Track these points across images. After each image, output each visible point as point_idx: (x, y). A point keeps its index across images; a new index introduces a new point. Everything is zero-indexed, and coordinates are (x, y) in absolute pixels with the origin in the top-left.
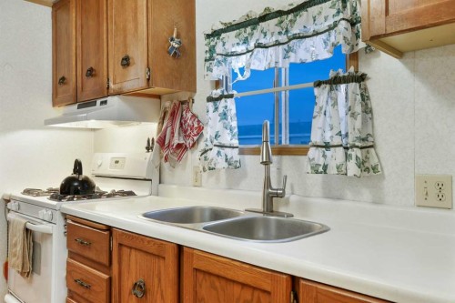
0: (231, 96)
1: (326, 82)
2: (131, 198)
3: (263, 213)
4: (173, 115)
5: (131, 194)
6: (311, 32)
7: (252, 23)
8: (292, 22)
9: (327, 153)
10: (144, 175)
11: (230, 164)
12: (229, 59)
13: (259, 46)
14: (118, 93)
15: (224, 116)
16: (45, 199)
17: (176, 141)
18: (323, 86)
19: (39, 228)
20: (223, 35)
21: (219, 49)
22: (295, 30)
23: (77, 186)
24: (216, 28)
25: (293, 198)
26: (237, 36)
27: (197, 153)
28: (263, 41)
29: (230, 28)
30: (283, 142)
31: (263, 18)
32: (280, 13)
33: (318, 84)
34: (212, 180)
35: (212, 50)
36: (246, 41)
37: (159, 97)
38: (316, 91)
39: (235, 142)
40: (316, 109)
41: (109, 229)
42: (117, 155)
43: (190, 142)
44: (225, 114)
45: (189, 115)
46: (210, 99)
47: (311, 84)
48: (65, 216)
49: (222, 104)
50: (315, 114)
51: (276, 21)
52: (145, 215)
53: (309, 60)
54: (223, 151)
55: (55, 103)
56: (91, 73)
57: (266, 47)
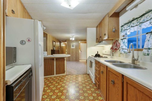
0: (126, 38)
1: (150, 33)
2: (106, 58)
3: (132, 64)
4: (115, 43)
5: (107, 57)
6: (146, 21)
7: (130, 22)
8: (140, 19)
9: (149, 50)
10: (109, 54)
11: (125, 53)
12: (125, 31)
13: (132, 27)
14: (104, 40)
15: (124, 43)
16: (93, 57)
17: (115, 48)
18: (148, 34)
19: (92, 61)
20: (124, 26)
21: (123, 29)
22: (141, 21)
23: (98, 55)
24: (122, 25)
25: (141, 61)
26: (127, 26)
27: (118, 51)
28: (133, 25)
29: (125, 24)
30: (140, 48)
31: (133, 20)
32: (137, 18)
33: (147, 33)
34: (123, 56)
35: (122, 30)
36: (129, 26)
37: (113, 40)
38: (147, 35)
39: (127, 48)
40: (146, 40)
41: (99, 62)
42: (106, 51)
43: (118, 48)
44: (124, 42)
45: (118, 43)
46: (121, 40)
47: (145, 34)
48: (95, 60)
49: (124, 40)
50: (146, 41)
51: (136, 20)
52: (105, 61)
53: (145, 28)
54: (123, 50)
55: (96, 42)
56: (101, 37)
57: (133, 27)
